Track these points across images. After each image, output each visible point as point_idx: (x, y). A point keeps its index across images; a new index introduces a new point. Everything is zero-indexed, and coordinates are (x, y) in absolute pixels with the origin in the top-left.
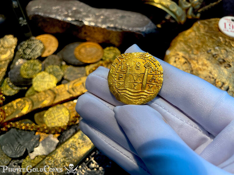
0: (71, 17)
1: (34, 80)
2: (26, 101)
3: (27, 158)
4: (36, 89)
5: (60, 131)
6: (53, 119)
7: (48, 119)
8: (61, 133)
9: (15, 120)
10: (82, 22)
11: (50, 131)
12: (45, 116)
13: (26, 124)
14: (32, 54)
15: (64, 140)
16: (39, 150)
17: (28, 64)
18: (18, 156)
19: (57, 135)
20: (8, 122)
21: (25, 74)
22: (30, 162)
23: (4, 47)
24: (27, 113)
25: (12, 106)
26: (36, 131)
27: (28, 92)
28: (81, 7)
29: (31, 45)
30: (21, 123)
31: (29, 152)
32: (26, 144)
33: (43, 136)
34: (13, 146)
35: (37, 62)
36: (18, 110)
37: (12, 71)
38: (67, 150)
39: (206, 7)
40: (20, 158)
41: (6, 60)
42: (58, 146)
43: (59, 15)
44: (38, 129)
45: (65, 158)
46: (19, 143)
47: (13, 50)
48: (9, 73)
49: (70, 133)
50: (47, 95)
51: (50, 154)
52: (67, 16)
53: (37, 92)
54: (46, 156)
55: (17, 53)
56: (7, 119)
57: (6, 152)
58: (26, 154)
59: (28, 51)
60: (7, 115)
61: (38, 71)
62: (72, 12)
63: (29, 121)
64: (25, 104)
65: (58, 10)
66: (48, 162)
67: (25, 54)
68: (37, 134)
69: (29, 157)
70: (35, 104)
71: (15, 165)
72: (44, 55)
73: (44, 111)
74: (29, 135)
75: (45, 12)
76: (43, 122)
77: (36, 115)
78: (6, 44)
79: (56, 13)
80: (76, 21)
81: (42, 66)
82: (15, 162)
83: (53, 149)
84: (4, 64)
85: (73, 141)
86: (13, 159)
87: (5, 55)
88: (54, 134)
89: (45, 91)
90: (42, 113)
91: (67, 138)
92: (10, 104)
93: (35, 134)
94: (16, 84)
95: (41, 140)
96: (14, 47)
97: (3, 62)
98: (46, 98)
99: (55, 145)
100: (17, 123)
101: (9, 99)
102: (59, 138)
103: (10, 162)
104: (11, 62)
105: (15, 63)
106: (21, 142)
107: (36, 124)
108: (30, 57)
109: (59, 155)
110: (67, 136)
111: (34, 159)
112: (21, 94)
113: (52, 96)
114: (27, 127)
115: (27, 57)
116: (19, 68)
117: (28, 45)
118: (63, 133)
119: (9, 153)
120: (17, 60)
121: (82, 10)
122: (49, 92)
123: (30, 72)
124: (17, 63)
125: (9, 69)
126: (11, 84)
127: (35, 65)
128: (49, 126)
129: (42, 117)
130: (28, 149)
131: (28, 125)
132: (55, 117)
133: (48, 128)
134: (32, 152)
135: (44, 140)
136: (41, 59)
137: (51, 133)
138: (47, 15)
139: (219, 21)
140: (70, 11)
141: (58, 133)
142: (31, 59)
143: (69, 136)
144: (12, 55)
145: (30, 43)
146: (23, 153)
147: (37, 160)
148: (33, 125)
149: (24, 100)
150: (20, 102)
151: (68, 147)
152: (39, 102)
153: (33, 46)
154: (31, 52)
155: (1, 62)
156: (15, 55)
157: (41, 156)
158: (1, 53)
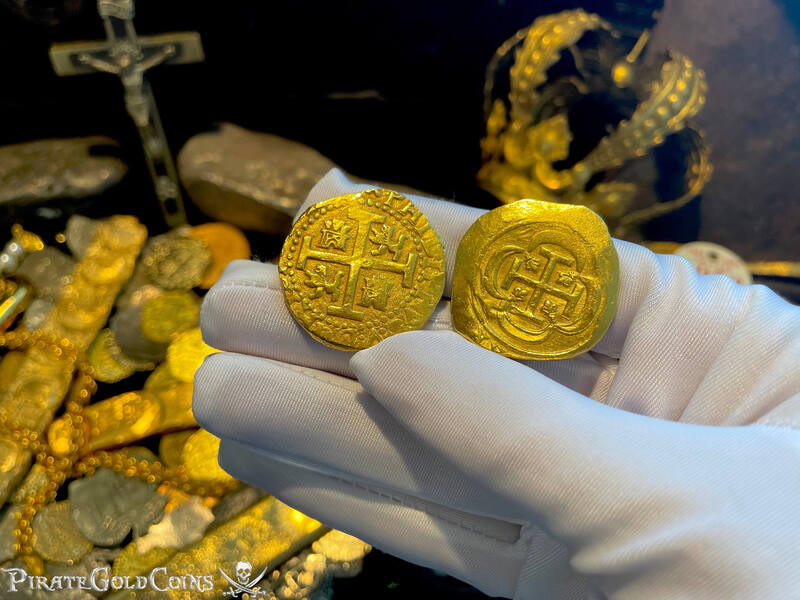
0: (289, 196)
1: (173, 349)
2: (147, 401)
3: (130, 548)
4: (176, 372)
5: (219, 491)
7: (197, 456)
8: (221, 498)
9: (114, 448)
11: (197, 488)
12: (189, 446)
13: (140, 459)
14: (178, 279)
15: (228, 515)
16: (162, 534)
17: (165, 301)
18: (110, 541)
19: (211, 501)
20: (95, 452)
21: (153, 328)
22: (139, 558)
23: (110, 249)
24: (147, 435)
25: (111, 411)
26: (160, 483)
27: (155, 380)
29: (180, 254)
30: (129, 457)
31: (136, 535)
32: (134, 513)
33: (178, 497)
34: (101, 514)
35: (187, 299)
36: (126, 423)
37: (122, 316)
38: (231, 544)
40: (112, 548)
41: (109, 285)
42: (210, 529)
43: (262, 189)
44: (169, 479)
46: (116, 506)
47: (131, 261)
48: (115, 322)
49: (243, 500)
51: (187, 548)
52: (280, 193)
53: (180, 383)
54: (178, 551)
55: (141, 269)
56: (91, 446)
57: (83, 525)
58: (129, 539)
59: (170, 268)
60: (97, 431)
61: (188, 325)
62: (295, 185)
63: (145, 452)
64: (141, 409)
65: (259, 172)
66: (180, 567)
67: (161, 274)
68: (163, 490)
69: (136, 549)
70: (169, 412)
71: (98, 561)
72: (209, 283)
73: (188, 434)
74: (142, 492)
75: (228, 176)
76: (180, 462)
77: (166, 443)
78: (116, 242)
79: (255, 183)
82: (101, 554)
83: (195, 535)
84: (106, 296)
85: (249, 524)
86: (97, 547)
88: (204, 496)
90: (181, 437)
91: (234, 511)
92: (106, 404)
93: (156, 490)
94: (128, 351)
95: (171, 507)
96: (135, 252)
97: (103, 292)
99: (202, 526)
100: (119, 456)
101: (105, 391)
102: (214, 510)
103: (89, 554)
104: (124, 290)
105: (130, 296)
106: (122, 506)
107: (164, 465)
108: (172, 285)
109: (209, 551)
110: (235, 505)
111: (147, 555)
112: (135, 382)
114: (140, 471)
115: (165, 282)
116: (140, 309)
117: (173, 250)
119: (89, 529)
120: (139, 287)
123: (168, 325)
124: (137, 298)
125: (114, 311)
126: (116, 350)
127: (182, 306)
128: (195, 474)
130: (137, 526)
131: (144, 464)
133: (191, 481)
134: (144, 534)
135: (178, 510)
137: (199, 494)
138: (232, 185)
140: (290, 180)
141: (214, 496)
143: (240, 508)
144: (127, 274)
145: (178, 245)
146: (122, 535)
147: (155, 558)
148: (157, 465)
149: (143, 399)
150: (131, 403)
151: (233, 535)
152: (179, 408)
153: (184, 256)
154: (177, 272)
155: (97, 286)
156: (135, 271)
157: (165, 550)
158: (102, 263)
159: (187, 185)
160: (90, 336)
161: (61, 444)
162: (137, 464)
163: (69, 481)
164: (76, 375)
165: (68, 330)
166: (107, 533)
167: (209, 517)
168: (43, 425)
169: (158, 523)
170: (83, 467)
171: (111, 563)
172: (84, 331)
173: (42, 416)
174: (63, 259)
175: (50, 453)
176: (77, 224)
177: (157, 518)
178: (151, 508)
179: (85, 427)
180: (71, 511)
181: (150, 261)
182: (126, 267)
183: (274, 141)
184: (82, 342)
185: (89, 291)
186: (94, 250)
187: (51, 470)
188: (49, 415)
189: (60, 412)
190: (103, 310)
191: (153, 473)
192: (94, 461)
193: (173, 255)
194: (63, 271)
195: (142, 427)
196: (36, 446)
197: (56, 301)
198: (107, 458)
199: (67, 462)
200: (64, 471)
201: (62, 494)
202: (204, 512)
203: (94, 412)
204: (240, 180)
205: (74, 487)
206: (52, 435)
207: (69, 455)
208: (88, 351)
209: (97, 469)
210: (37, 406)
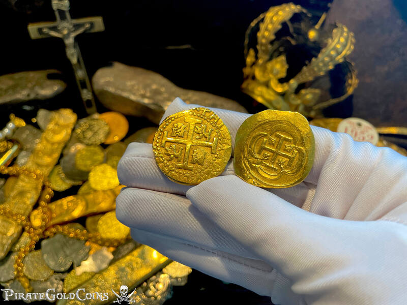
0: (148, 98)
1: (91, 174)
2: (79, 200)
3: (72, 273)
4: (93, 186)
5: (116, 244)
6: (109, 228)
7: (104, 227)
8: (117, 247)
9: (63, 224)
10: (160, 107)
11: (104, 243)
12: (100, 222)
13: (76, 229)
14: (93, 140)
15: (120, 256)
16: (88, 265)
17: (87, 151)
18: (63, 269)
19: (112, 249)
20: (54, 226)
21: (81, 164)
22: (77, 277)
23: (58, 125)
25: (62, 205)
26: (86, 241)
27: (83, 189)
28: (163, 86)
29: (94, 127)
30: (70, 228)
31: (75, 266)
32: (73, 256)
33: (95, 247)
34: (57, 256)
35: (98, 150)
36: (69, 211)
37: (65, 158)
38: (122, 270)
39: (325, 104)
40: (63, 273)
41: (59, 143)
42: (112, 263)
43: (134, 94)
44: (90, 238)
45: (118, 278)
46: (65, 252)
47: (69, 131)
48: (62, 161)
49: (128, 248)
50: (106, 197)
51: (100, 272)
52: (144, 96)
53: (95, 191)
54: (96, 273)
55: (75, 135)
56: (52, 223)
57: (48, 261)
58: (72, 268)
59: (89, 134)
60: (54, 215)
61: (98, 162)
62: (151, 92)
63: (79, 226)
64: (77, 204)
65: (133, 86)
66: (97, 282)
67: (85, 138)
68: (88, 244)
69: (75, 273)
70: (90, 206)
71: (56, 279)
72: (109, 141)
73: (100, 216)
74: (77, 245)
75: (117, 88)
76: (96, 230)
77: (89, 221)
78: (62, 122)
79: (131, 91)
80: (154, 104)
81: (104, 157)
82: (57, 275)
83: (104, 266)
84: (57, 148)
85: (131, 260)
86: (55, 272)
87: (58, 135)
88: (108, 247)
89: (104, 191)
90: (96, 218)
92: (59, 202)
93: (84, 244)
94: (69, 175)
95: (92, 252)
96: (72, 127)
97: (56, 146)
98: (104, 199)
99: (108, 261)
100: (66, 227)
101: (58, 196)
102: (113, 253)
103: (52, 276)
104: (66, 146)
105: (70, 148)
106: (68, 252)
107: (88, 232)
108: (90, 143)
109: (111, 273)
110: (124, 251)
111: (81, 276)
112: (73, 191)
113: (112, 198)
114: (76, 235)
115: (86, 141)
116: (74, 155)
117: (90, 125)
118: (120, 247)
119: (52, 264)
120: (74, 144)
121: (163, 90)
122: (109, 193)
123: (89, 162)
124: (73, 150)
125: (62, 156)
126: (63, 175)
127: (95, 153)
128: (104, 236)
129: (96, 223)
130: (75, 262)
131: (78, 231)
132: (112, 225)
133: (102, 239)
134: (79, 265)
135: (95, 254)
136: (104, 146)
137: (106, 246)
138: (119, 92)
139: (339, 123)
140: (148, 90)
141: (113, 246)
142: (91, 145)
143: (126, 252)
144: (68, 137)
145: (93, 123)
146: (68, 266)
147: (85, 278)
148: (85, 231)
149: (77, 199)
150: (71, 201)
151: (123, 265)
152: (95, 203)
153: (96, 128)
154: (93, 136)
155: (53, 144)
156: (71, 136)
157: (89, 273)
158: (55, 132)
159: (97, 93)
160: (50, 168)
161: (37, 222)
162: (74, 231)
163: (41, 240)
164: (44, 188)
165: (39, 165)
166: (60, 265)
167: (111, 257)
168: (27, 213)
169: (86, 260)
170: (48, 233)
171: (63, 280)
172: (47, 166)
173: (27, 209)
174: (35, 131)
175: (31, 227)
176: (42, 113)
177: (85, 258)
178: (82, 253)
179: (48, 213)
180: (43, 255)
181: (79, 131)
182: (67, 134)
183: (140, 70)
184: (46, 171)
185: (49, 146)
186: (51, 126)
187: (32, 235)
188: (31, 207)
189: (36, 206)
190: (56, 155)
191: (83, 235)
192: (53, 230)
193: (90, 128)
194: (35, 136)
195: (77, 213)
196: (24, 223)
197: (32, 151)
198: (60, 228)
199: (40, 231)
200: (39, 235)
201: (38, 246)
202: (108, 254)
203: (53, 206)
204: (123, 90)
205: (44, 243)
206: (32, 217)
207: (41, 227)
208: (49, 176)
209: (55, 234)
210: (25, 203)
